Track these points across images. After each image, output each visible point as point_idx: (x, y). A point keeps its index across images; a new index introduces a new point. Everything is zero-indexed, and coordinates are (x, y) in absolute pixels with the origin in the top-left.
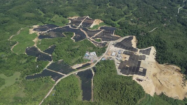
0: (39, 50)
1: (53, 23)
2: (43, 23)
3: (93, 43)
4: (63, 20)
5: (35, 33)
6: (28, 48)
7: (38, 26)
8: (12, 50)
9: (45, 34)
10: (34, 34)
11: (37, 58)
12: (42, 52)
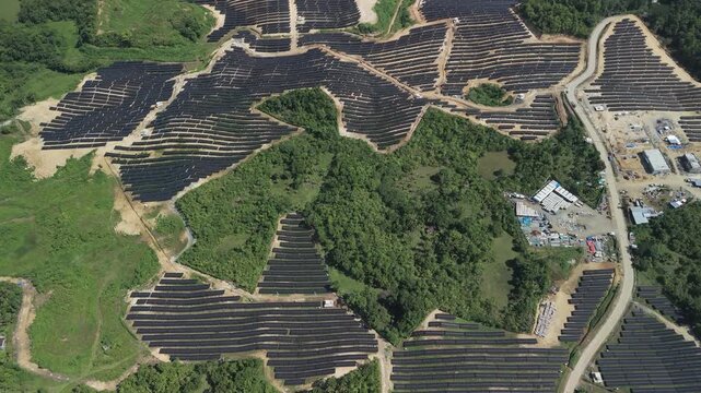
0: (226, 287)
1: (128, 56)
2: (53, 68)
3: (483, 122)
4: (177, 21)
5: (71, 160)
6: (134, 302)
7: (54, 102)
8: (33, 368)
9: (153, 155)
10: (75, 172)
11: (262, 355)
12: (258, 297)
